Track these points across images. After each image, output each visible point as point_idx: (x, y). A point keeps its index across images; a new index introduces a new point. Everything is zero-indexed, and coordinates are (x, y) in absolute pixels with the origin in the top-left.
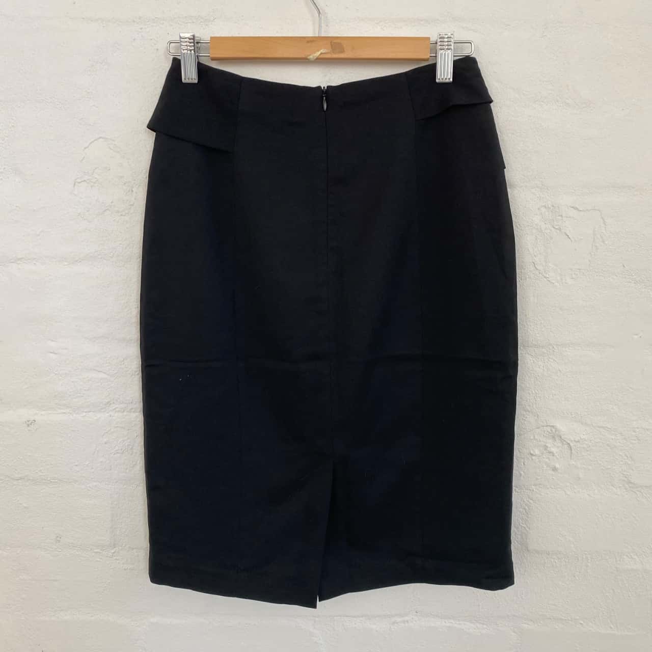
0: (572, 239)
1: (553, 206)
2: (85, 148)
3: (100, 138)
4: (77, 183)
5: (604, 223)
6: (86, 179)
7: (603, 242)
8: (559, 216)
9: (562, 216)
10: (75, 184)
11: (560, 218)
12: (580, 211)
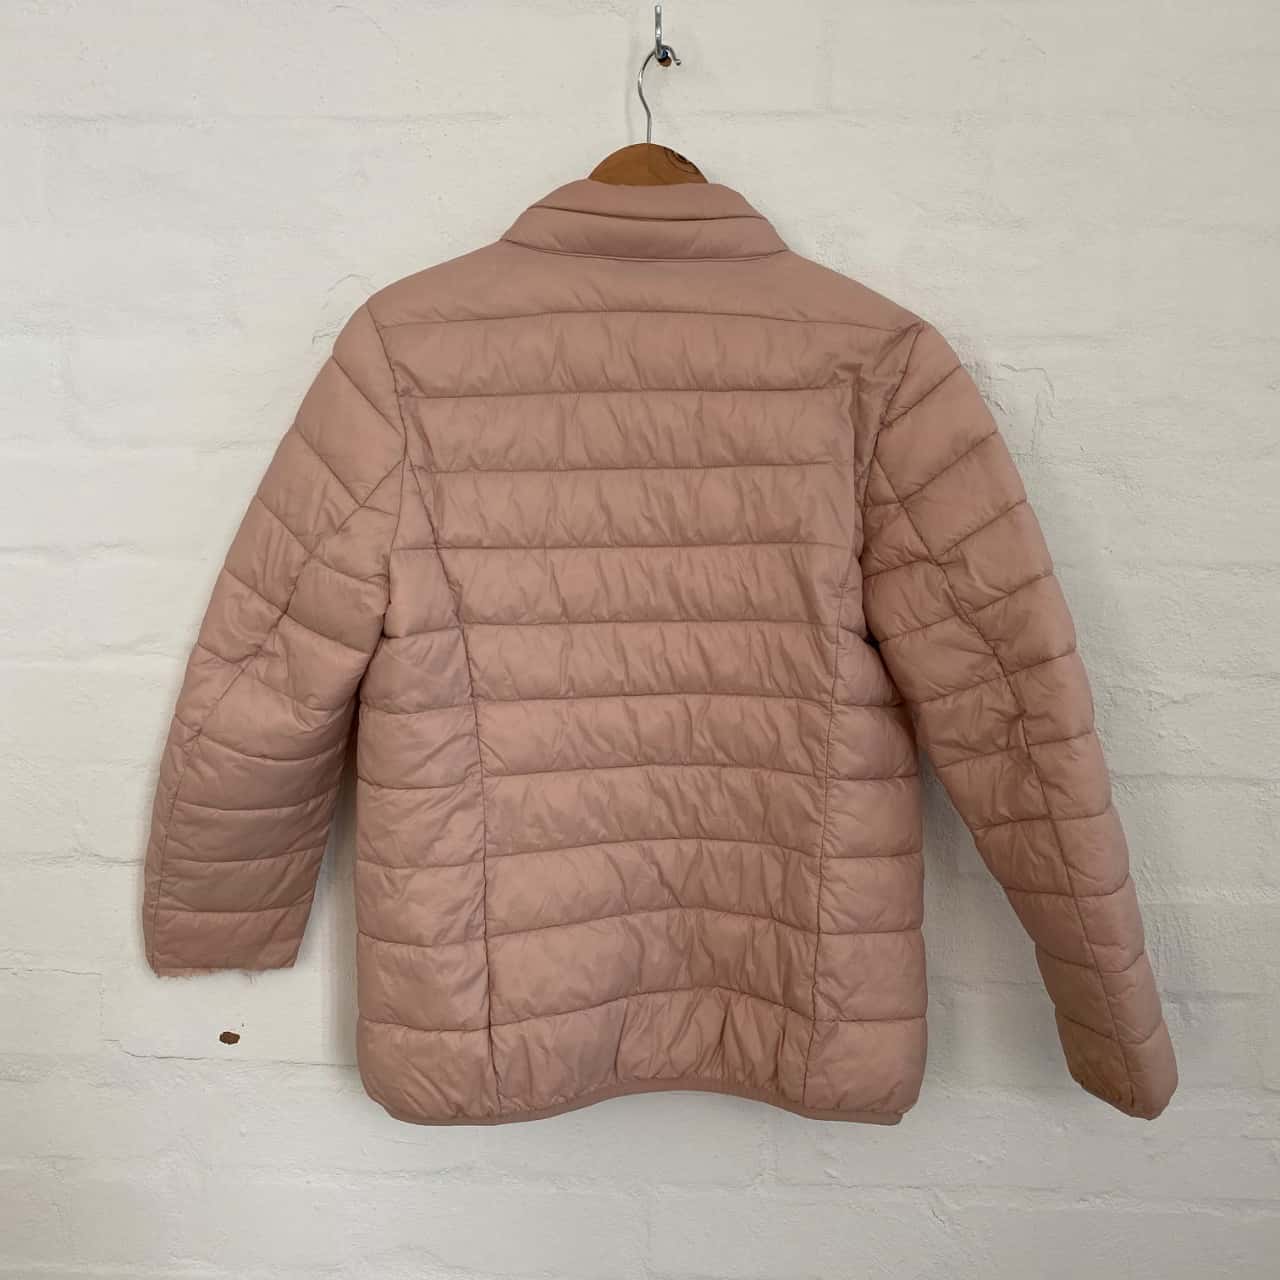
0: (1007, 412)
1: (977, 364)
2: (332, 289)
3: (349, 276)
4: (318, 339)
5: (1051, 386)
6: (326, 332)
7: (1051, 414)
8: (986, 377)
9: (990, 378)
10: (313, 340)
11: (988, 380)
12: (1014, 370)
